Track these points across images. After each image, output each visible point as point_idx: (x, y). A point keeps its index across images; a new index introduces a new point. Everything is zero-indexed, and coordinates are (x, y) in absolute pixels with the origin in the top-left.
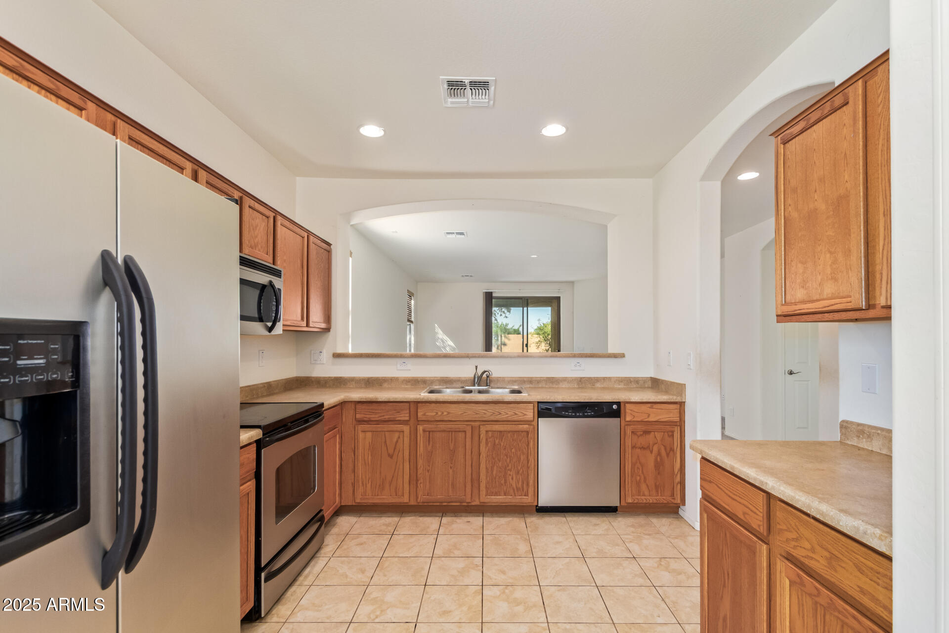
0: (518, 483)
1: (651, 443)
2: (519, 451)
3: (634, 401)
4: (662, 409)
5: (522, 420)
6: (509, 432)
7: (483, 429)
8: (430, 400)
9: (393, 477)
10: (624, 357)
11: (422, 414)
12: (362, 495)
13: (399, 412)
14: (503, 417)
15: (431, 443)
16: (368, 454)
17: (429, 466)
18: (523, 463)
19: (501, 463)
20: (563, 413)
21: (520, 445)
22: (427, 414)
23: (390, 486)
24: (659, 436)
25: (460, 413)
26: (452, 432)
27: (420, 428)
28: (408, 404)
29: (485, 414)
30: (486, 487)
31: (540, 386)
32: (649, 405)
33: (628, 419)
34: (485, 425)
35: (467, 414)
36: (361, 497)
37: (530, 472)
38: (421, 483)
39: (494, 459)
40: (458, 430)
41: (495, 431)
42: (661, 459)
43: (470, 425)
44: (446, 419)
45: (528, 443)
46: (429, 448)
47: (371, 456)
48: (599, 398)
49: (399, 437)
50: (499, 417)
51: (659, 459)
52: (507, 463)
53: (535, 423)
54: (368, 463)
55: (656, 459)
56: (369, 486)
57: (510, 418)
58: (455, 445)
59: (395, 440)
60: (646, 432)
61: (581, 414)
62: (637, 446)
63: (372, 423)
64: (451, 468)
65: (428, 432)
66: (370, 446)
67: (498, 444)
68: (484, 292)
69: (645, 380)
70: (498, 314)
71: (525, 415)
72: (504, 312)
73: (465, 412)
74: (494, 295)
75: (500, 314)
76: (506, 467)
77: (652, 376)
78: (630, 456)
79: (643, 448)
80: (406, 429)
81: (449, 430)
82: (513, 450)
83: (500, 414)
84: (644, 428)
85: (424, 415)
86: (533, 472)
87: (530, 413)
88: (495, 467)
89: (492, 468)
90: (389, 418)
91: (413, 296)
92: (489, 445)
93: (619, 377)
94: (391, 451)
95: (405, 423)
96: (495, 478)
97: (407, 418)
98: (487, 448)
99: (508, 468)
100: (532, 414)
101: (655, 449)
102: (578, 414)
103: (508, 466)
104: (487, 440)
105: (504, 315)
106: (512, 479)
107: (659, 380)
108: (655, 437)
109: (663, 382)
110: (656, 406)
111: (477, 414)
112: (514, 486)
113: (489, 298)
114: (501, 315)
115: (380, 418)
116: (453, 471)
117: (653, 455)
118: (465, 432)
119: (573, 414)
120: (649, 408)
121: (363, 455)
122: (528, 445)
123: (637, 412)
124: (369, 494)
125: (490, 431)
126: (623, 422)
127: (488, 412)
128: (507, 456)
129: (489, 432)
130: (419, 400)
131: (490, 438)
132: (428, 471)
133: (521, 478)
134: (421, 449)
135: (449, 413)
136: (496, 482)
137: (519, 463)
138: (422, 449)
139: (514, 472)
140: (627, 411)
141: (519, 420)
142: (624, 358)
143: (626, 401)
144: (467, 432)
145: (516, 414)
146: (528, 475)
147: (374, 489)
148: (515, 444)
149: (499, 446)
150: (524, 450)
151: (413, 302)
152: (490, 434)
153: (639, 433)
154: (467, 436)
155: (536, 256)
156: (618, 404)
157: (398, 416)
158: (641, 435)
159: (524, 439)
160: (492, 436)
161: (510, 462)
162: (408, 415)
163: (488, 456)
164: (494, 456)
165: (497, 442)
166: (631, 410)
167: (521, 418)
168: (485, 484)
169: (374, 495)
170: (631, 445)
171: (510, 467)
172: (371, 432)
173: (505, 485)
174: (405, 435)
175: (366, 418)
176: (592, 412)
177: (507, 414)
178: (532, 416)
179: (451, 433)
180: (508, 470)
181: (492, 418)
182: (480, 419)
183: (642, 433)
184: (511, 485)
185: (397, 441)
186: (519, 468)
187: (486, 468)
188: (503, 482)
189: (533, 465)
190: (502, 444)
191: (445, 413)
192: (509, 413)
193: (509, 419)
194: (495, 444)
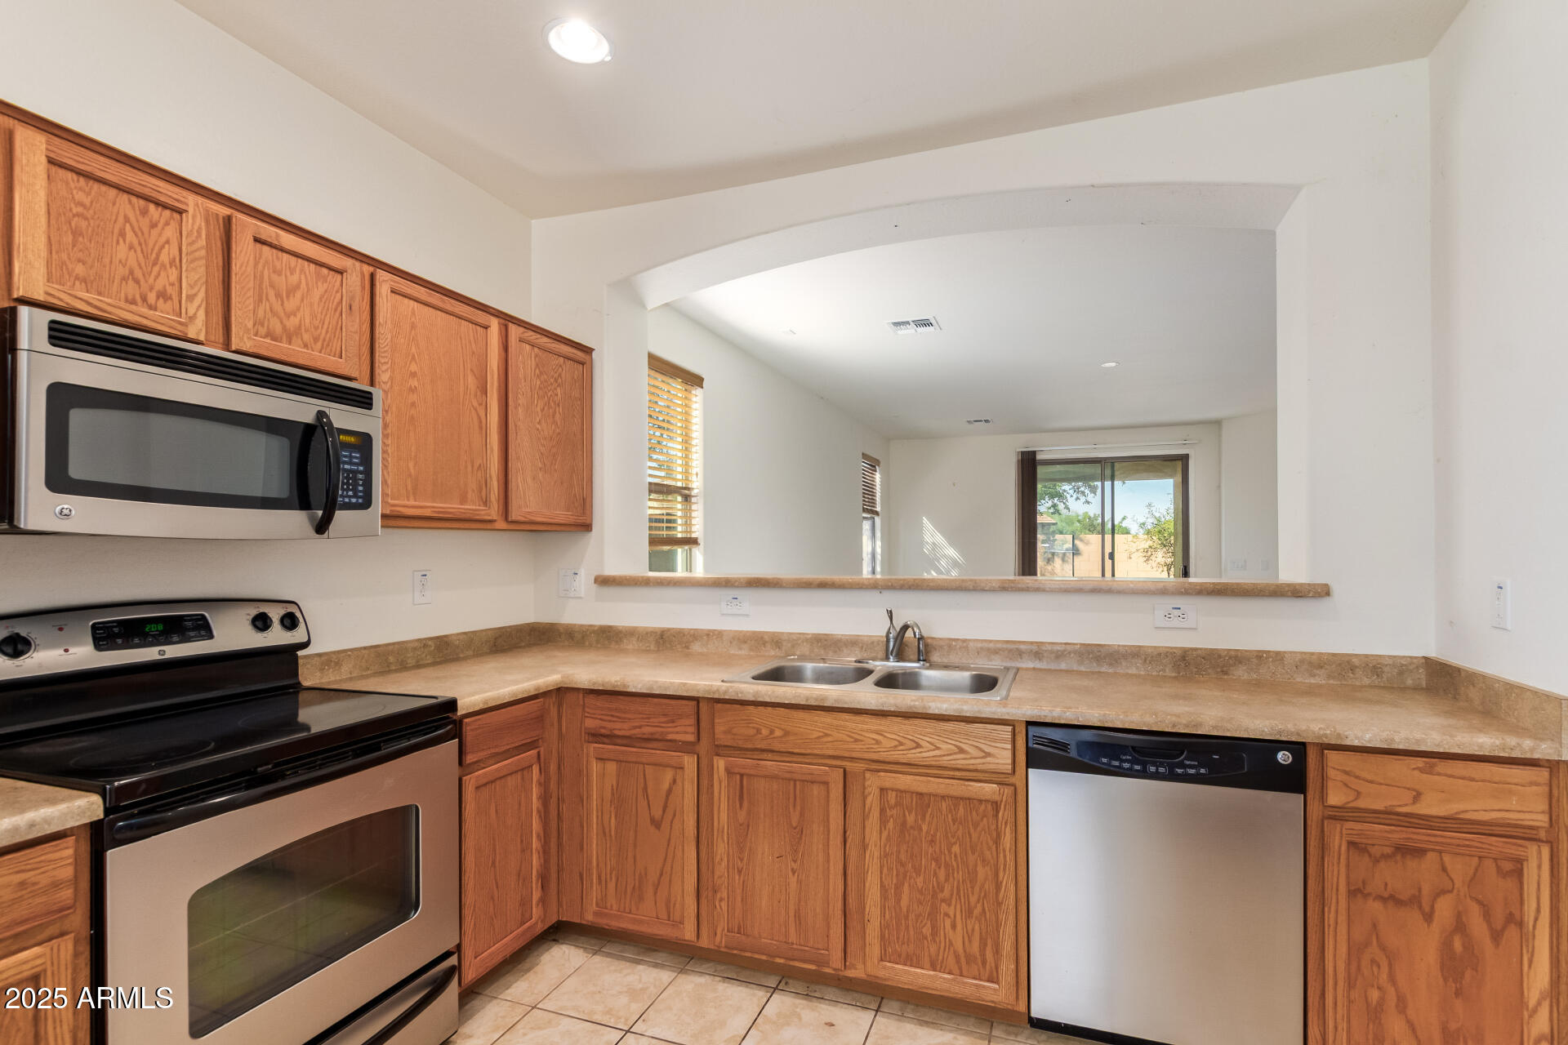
0: (970, 941)
1: (1426, 890)
2: (973, 853)
3: (1356, 743)
4: (1472, 780)
5: (980, 767)
6: (943, 797)
7: (873, 782)
8: (740, 697)
9: (661, 875)
10: (1328, 594)
11: (722, 729)
12: (597, 905)
13: (673, 721)
14: (925, 755)
15: (745, 804)
16: (611, 812)
17: (742, 860)
18: (982, 886)
19: (922, 877)
20: (1105, 760)
21: (975, 836)
22: (735, 731)
23: (655, 893)
24: (1459, 869)
25: (816, 734)
26: (795, 781)
27: (720, 764)
28: (695, 703)
29: (878, 742)
30: (882, 937)
31: (1063, 666)
32: (1420, 762)
33: (1335, 798)
34: (879, 771)
35: (829, 739)
36: (595, 908)
37: (1002, 917)
38: (721, 900)
39: (902, 865)
40: (809, 778)
41: (905, 792)
42: (1469, 946)
43: (840, 767)
44: (777, 746)
45: (999, 835)
46: (742, 816)
47: (616, 816)
48: (1229, 726)
49: (674, 781)
50: (913, 756)
51: (1458, 944)
52: (938, 883)
53: (1018, 780)
54: (611, 835)
55: (1446, 945)
56: (612, 885)
57: (945, 761)
58: (802, 814)
59: (666, 786)
60: (1405, 851)
61: (1161, 770)
62: (1368, 889)
63: (619, 741)
64: (794, 872)
65: (738, 777)
66: (613, 794)
67: (912, 827)
68: (1018, 452)
69: (1403, 667)
70: (1072, 496)
71: (988, 755)
72: (1083, 493)
73: (827, 735)
74: (1039, 457)
75: (1075, 496)
76: (934, 896)
77: (1432, 653)
78: (1342, 918)
79: (1392, 900)
80: (689, 762)
81: (788, 776)
82: (956, 849)
83: (918, 746)
84: (1398, 835)
85: (728, 732)
86: (1012, 918)
87: (1001, 753)
88: (906, 885)
89: (898, 888)
90: (652, 734)
91: (878, 466)
92: (891, 825)
93: (1313, 654)
94: (657, 813)
95: (688, 748)
96: (907, 918)
97: (691, 738)
98: (885, 834)
99: (940, 896)
100: (1009, 754)
101: (1444, 909)
102: (1153, 769)
103: (942, 891)
104: (882, 811)
105: (1083, 499)
106: (954, 927)
107: (1458, 670)
108: (1444, 869)
109: (1472, 678)
110: (1442, 766)
111: (856, 740)
112: (959, 946)
113: (1029, 465)
114: (1078, 498)
115: (633, 732)
116: (799, 882)
117: (1436, 926)
118: (826, 783)
119: (1137, 767)
120: (1416, 773)
121: (600, 814)
122: (997, 841)
123: (1371, 782)
124: (612, 906)
125: (892, 790)
126: (1315, 810)
127: (888, 739)
128: (937, 860)
129: (890, 792)
130: (716, 696)
131: (891, 808)
132: (740, 872)
133: (977, 927)
134: (722, 816)
135: (787, 733)
136: (907, 927)
137: (972, 888)
138: (724, 816)
139: (958, 906)
140: (1331, 773)
141: (971, 767)
142: (1327, 599)
143: (1326, 741)
144: (832, 786)
145: (962, 751)
146: (998, 925)
147: (623, 896)
148: (960, 833)
149: (916, 833)
150: (987, 853)
151: (878, 476)
152: (892, 797)
153: (1376, 851)
154: (832, 796)
155: (1113, 364)
156: (1299, 749)
157: (670, 730)
158: (1385, 857)
159: (985, 819)
160: (896, 805)
161: (947, 880)
162: (692, 729)
163: (886, 855)
164: (903, 857)
165: (910, 819)
166: (1347, 773)
167: (978, 763)
168: (878, 929)
169: (622, 909)
170: (1348, 884)
171: (946, 893)
172: (615, 763)
173: (935, 941)
174: (686, 777)
175: (604, 728)
176: (1201, 765)
177: (938, 748)
178: (1009, 761)
179: (792, 783)
180: (943, 900)
181: (895, 756)
182: (866, 756)
183: (1388, 850)
184: (951, 944)
185: (669, 791)
186: (973, 899)
187: (882, 885)
188: (927, 930)
189: (1012, 897)
190: (925, 828)
191: (778, 733)
192: (944, 746)
193: (944, 763)
194: (904, 823)
